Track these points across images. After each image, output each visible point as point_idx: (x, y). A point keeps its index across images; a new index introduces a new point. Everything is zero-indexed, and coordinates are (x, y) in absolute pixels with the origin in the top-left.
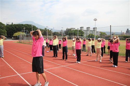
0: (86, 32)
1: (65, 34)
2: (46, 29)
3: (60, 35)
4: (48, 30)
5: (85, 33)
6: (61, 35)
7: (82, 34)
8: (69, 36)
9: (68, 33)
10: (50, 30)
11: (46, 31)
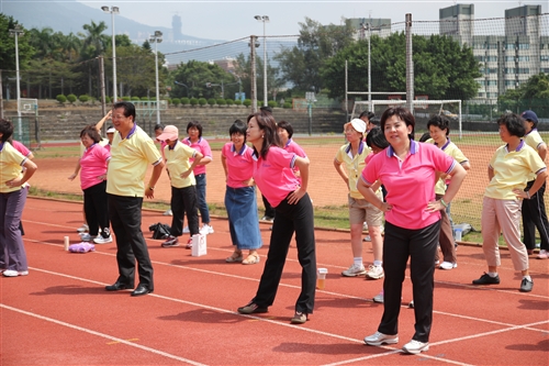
0: (503, 59)
1: (289, 85)
2: (96, 30)
3: (241, 96)
4: (122, 41)
5: (493, 65)
6: (249, 96)
7: (462, 74)
8: (327, 102)
9: (323, 71)
10: (137, 41)
11: (97, 53)
